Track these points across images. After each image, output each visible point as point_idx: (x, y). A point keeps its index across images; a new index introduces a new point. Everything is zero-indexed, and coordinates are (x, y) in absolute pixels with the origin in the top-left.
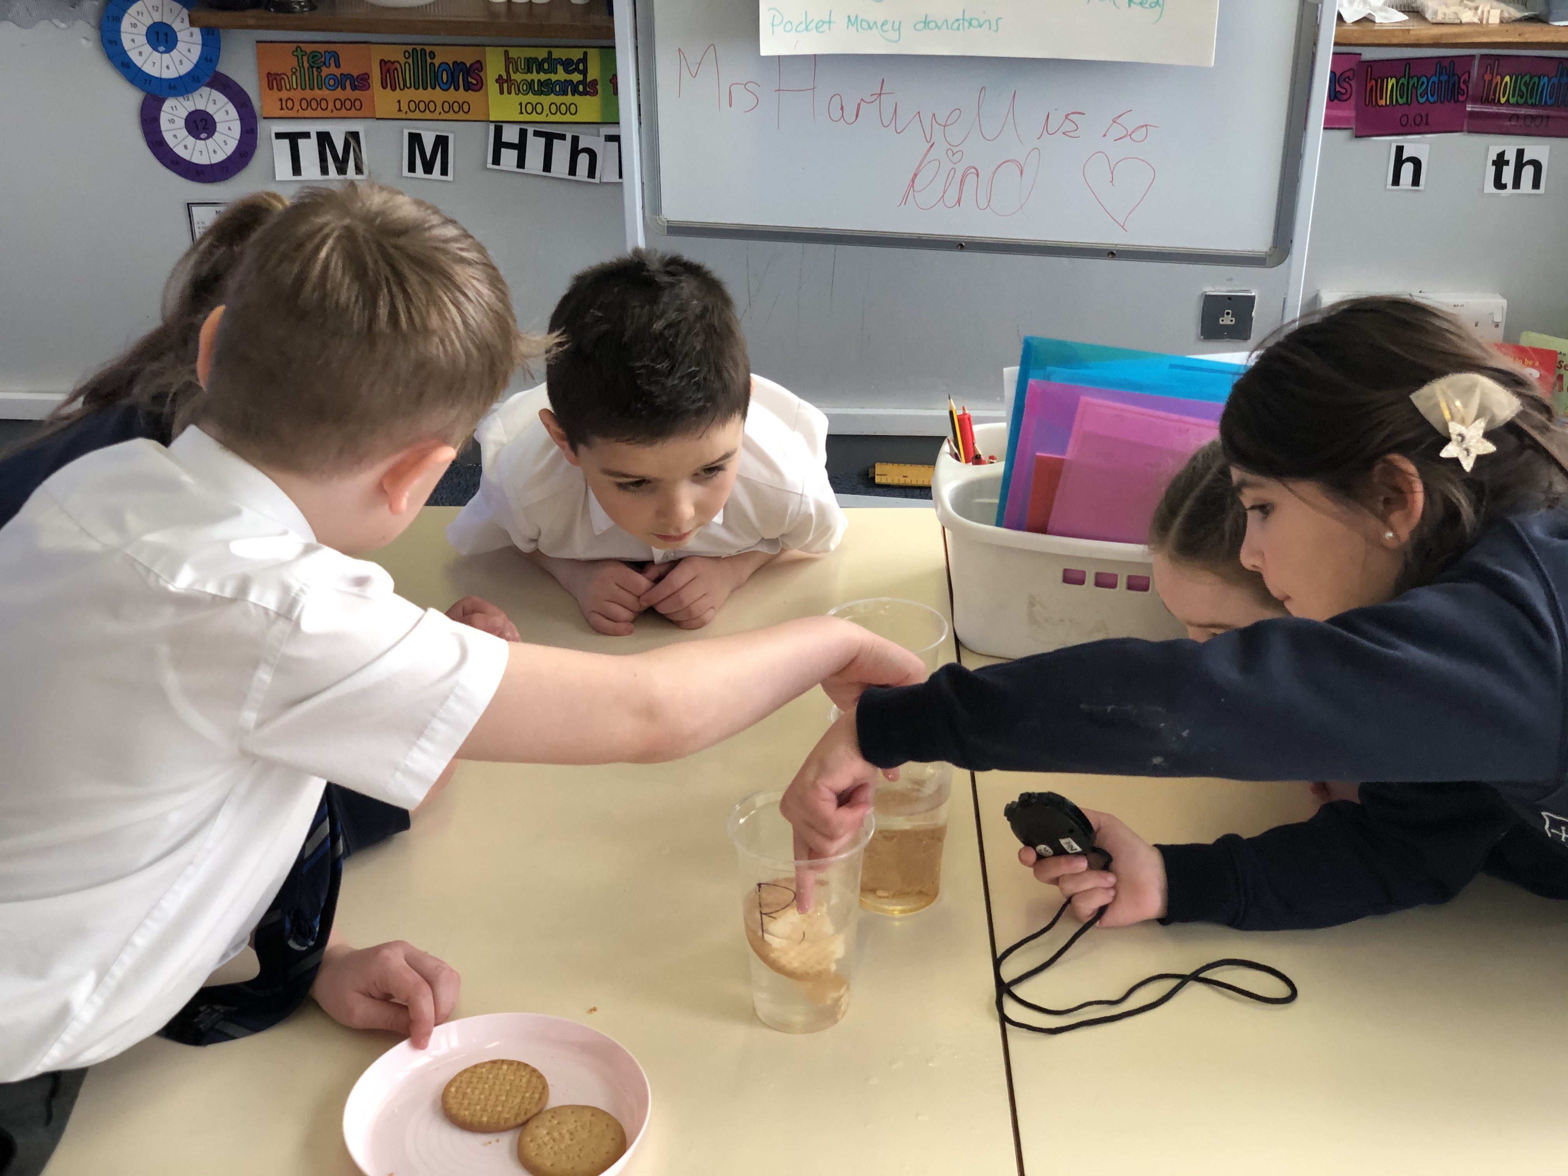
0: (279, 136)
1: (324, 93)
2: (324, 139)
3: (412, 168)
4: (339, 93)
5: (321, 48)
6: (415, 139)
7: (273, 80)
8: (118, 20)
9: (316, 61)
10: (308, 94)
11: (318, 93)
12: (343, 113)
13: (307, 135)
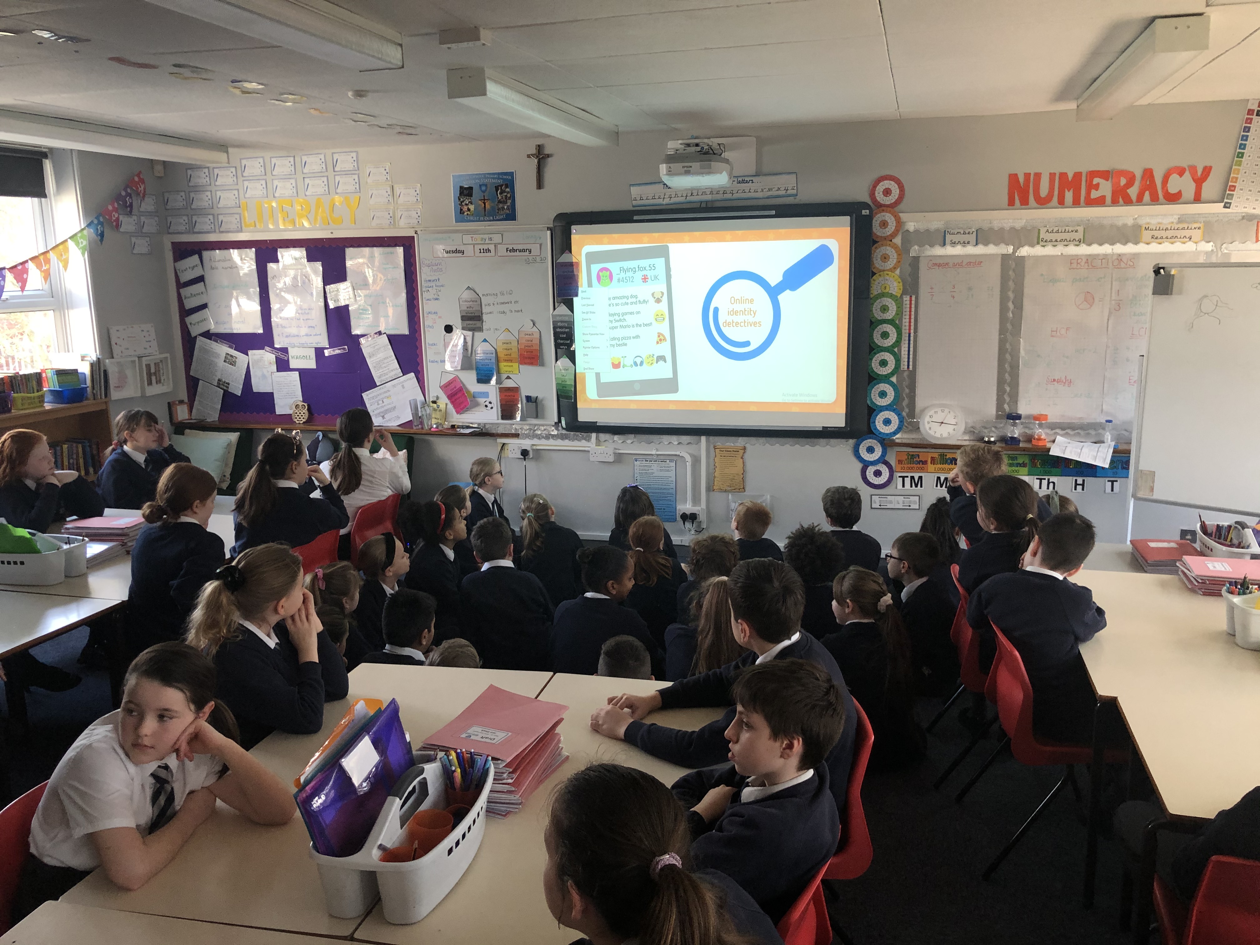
0: (900, 477)
1: (914, 465)
2: (912, 478)
3: (937, 486)
4: (918, 465)
5: (914, 453)
6: (939, 478)
7: (900, 462)
8: (859, 445)
9: (913, 456)
10: (909, 465)
11: (912, 465)
12: (919, 471)
13: (907, 477)
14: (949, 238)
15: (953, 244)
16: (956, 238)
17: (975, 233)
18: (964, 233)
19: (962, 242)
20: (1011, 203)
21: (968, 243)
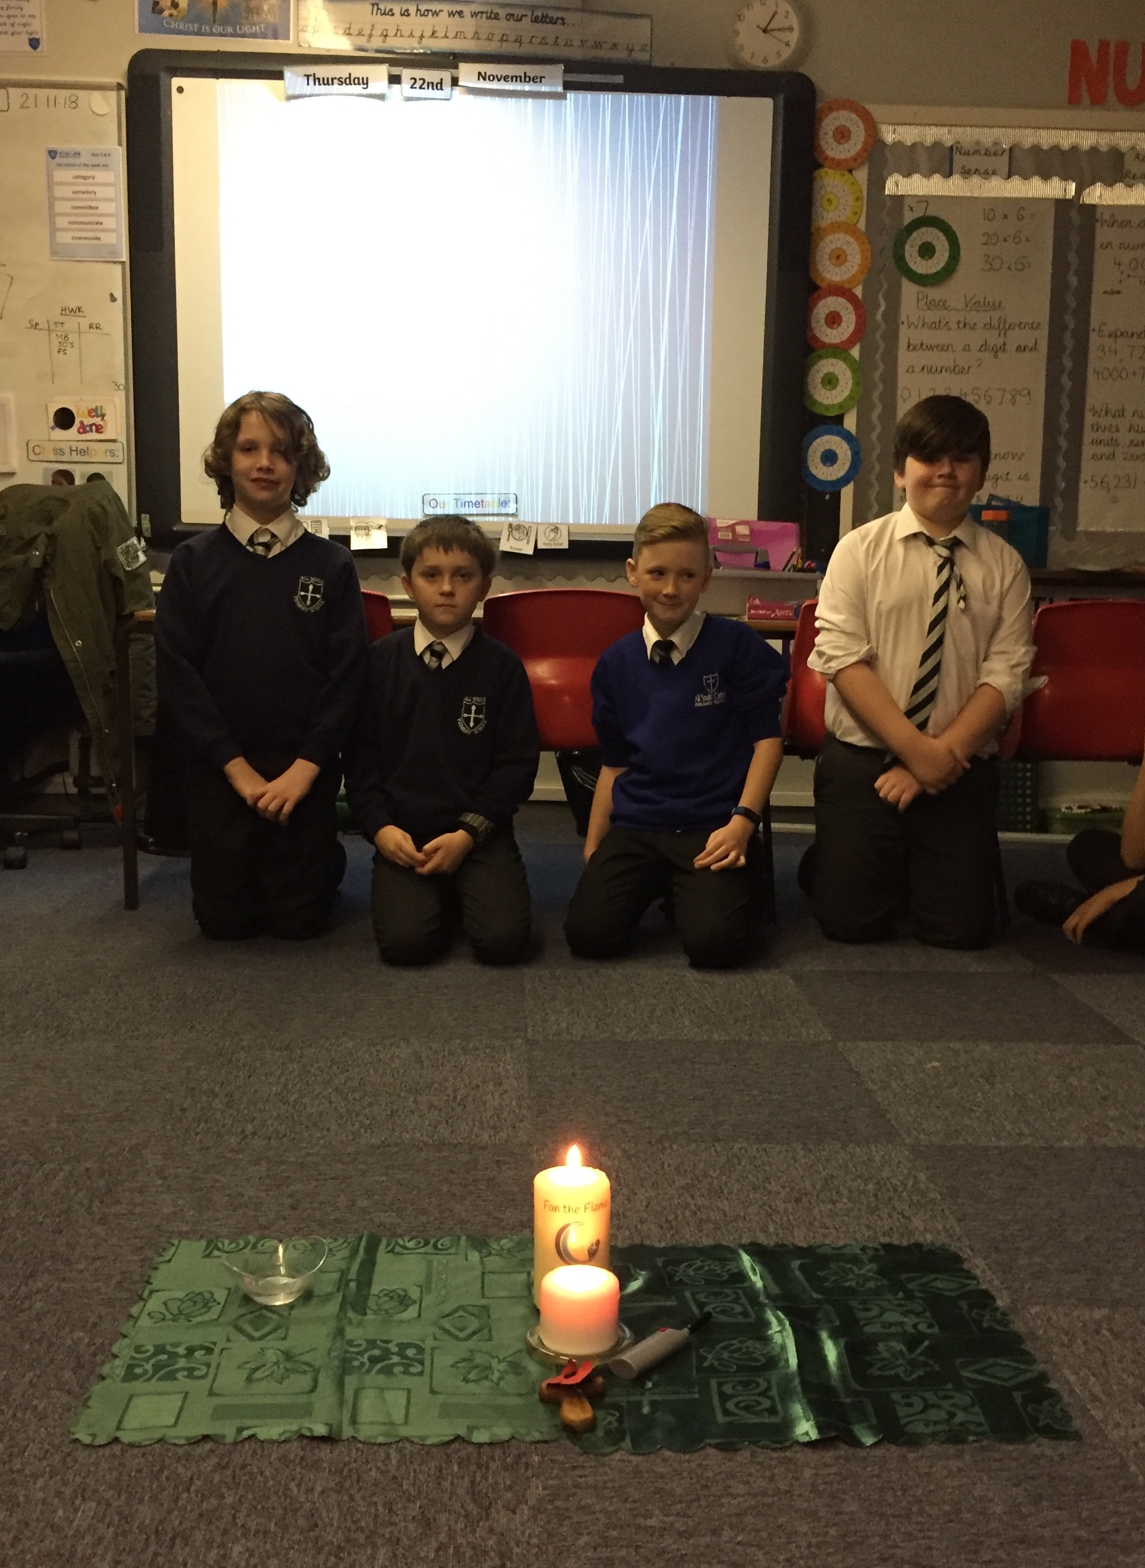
14: (959, 160)
15: (966, 173)
16: (973, 162)
17: (1006, 156)
18: (987, 153)
19: (982, 171)
20: (1073, 100)
21: (994, 173)
